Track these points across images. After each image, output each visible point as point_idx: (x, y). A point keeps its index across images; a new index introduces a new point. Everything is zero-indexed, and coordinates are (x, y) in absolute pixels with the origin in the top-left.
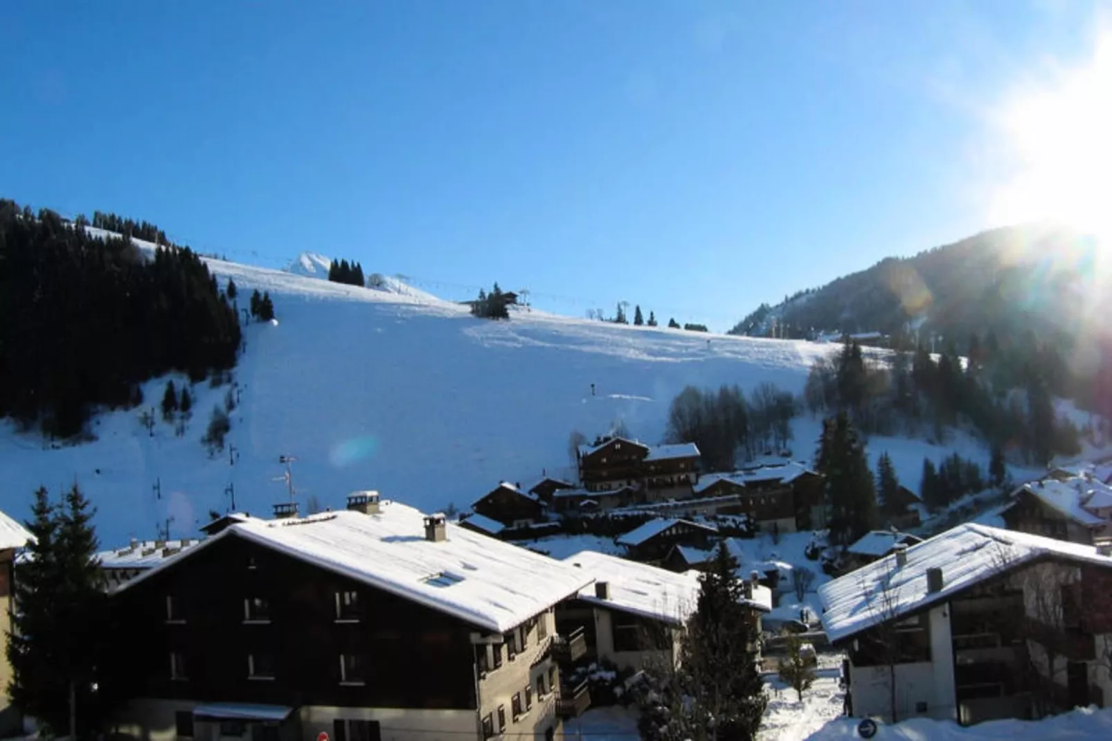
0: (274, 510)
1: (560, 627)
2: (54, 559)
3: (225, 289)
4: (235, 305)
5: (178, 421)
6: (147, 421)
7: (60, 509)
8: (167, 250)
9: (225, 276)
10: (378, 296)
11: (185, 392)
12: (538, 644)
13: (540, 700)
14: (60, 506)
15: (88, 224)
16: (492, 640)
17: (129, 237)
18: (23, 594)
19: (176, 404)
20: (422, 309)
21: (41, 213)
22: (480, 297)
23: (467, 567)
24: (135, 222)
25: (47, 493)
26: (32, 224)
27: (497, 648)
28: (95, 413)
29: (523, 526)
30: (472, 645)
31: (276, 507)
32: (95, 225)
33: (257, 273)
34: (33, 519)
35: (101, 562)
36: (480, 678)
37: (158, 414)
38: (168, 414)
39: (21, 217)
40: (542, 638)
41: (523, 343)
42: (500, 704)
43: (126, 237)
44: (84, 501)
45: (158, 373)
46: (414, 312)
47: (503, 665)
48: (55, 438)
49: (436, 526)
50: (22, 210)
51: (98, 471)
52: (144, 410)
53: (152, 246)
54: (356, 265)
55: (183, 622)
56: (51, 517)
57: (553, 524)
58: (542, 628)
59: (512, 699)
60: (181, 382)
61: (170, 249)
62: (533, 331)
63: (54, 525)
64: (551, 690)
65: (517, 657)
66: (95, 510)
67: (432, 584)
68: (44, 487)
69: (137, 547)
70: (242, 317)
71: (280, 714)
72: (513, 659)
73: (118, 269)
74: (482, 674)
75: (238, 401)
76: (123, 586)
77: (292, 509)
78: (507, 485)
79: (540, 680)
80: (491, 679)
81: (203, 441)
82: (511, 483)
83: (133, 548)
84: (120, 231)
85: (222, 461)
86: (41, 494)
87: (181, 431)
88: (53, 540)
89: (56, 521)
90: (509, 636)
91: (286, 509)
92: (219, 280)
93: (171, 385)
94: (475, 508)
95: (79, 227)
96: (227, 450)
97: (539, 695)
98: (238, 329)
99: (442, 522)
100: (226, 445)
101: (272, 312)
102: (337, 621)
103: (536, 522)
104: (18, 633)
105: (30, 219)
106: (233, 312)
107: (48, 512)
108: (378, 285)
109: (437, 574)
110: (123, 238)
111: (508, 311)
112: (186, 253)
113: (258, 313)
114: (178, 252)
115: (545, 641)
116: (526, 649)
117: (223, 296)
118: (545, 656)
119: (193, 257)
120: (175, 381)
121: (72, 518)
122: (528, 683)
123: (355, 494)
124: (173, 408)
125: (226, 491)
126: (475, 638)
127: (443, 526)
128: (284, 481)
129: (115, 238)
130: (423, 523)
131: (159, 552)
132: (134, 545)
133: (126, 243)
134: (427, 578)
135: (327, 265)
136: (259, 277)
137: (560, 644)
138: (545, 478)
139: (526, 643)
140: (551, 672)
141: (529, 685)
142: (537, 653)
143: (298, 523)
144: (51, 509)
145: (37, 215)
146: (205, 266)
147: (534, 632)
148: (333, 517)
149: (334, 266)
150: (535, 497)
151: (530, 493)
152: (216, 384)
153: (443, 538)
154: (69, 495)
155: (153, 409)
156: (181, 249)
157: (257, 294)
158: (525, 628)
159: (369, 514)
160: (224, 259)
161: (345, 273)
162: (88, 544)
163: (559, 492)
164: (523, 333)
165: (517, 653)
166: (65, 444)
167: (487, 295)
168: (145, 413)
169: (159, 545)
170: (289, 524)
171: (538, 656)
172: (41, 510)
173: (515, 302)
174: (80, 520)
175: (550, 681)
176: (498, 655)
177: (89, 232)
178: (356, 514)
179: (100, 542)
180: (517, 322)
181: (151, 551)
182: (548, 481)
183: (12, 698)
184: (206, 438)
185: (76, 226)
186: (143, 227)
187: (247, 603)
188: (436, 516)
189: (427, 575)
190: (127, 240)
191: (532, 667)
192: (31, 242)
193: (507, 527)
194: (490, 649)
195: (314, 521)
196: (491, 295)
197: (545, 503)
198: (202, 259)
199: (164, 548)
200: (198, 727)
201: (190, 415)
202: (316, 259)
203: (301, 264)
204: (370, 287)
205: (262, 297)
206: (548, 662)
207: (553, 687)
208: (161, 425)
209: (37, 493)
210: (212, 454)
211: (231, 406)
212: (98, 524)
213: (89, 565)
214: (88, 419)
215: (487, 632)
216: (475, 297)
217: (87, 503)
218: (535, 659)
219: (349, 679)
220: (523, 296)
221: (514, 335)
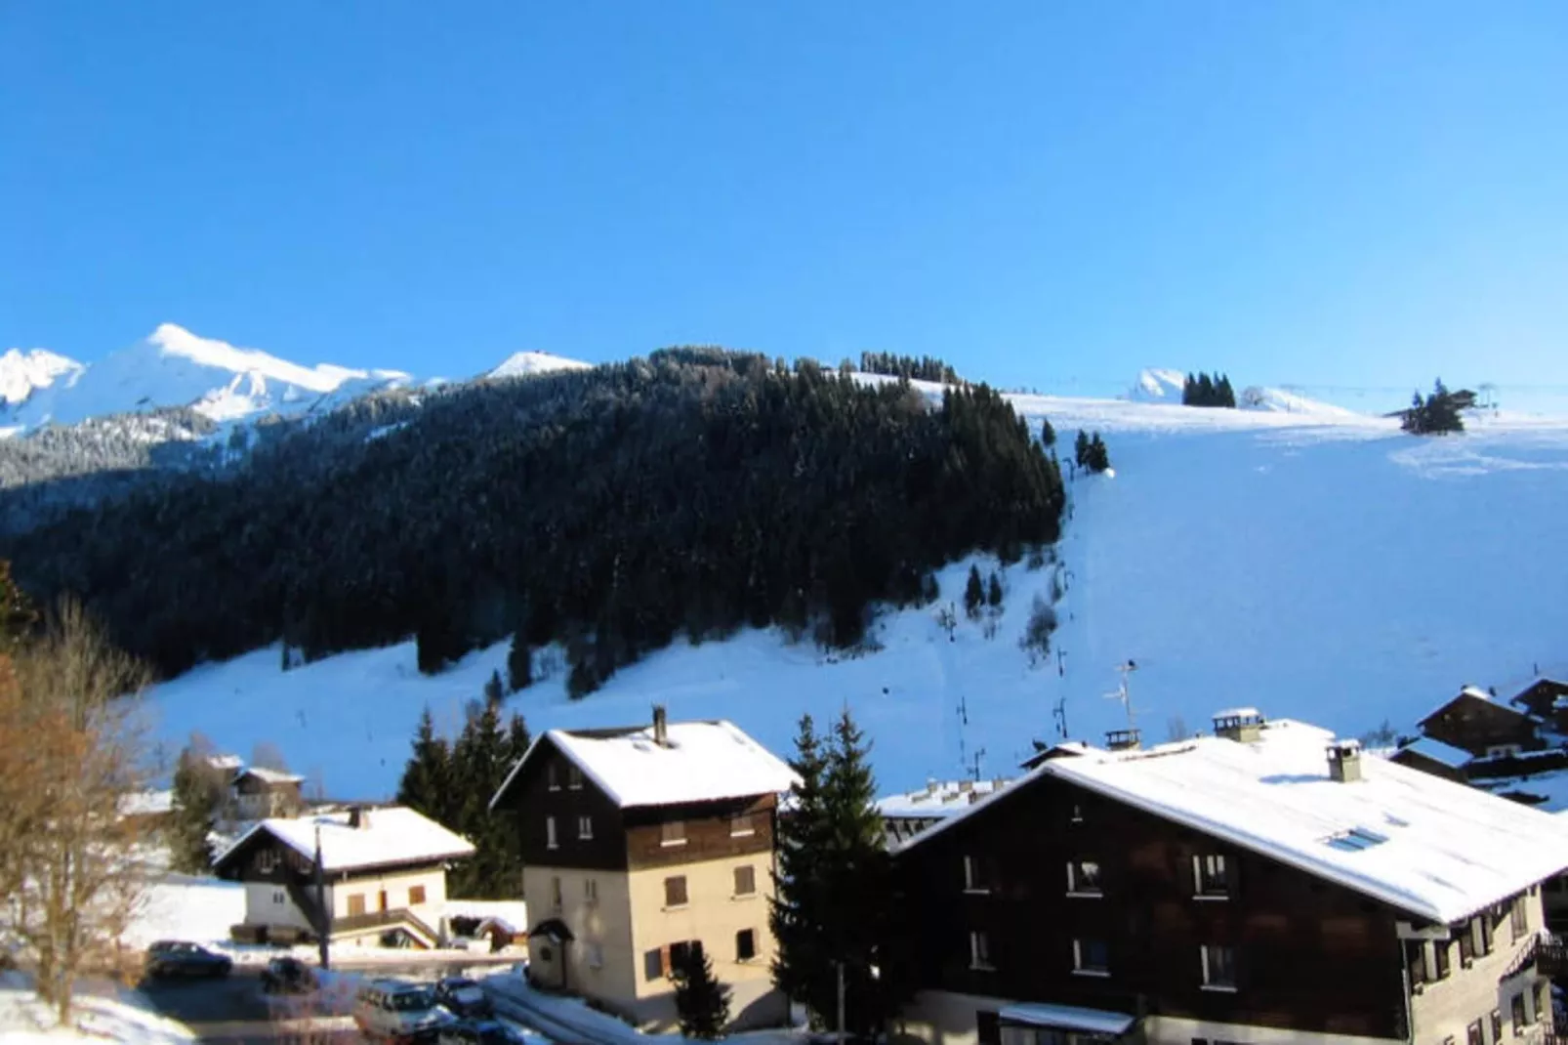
0: (1107, 739)
1: (1552, 918)
2: (823, 806)
3: (1039, 434)
4: (1053, 454)
5: (986, 620)
6: (946, 621)
7: (829, 744)
8: (957, 391)
9: (1036, 417)
10: (1257, 421)
11: (993, 578)
12: (1513, 944)
13: (1517, 1034)
14: (829, 740)
15: (854, 369)
16: (1431, 935)
17: (906, 380)
18: (788, 850)
19: (981, 596)
20: (1326, 431)
21: (797, 363)
22: (1415, 403)
23: (1393, 821)
24: (913, 359)
25: (812, 723)
26: (786, 380)
27: (1442, 947)
28: (879, 614)
29: (1502, 756)
30: (1400, 941)
31: (1109, 735)
32: (863, 370)
33: (1079, 407)
34: (797, 756)
35: (879, 811)
36: (1413, 992)
37: (960, 611)
38: (972, 611)
39: (773, 372)
40: (1521, 935)
41: (1490, 466)
42: (1447, 1035)
43: (903, 379)
44: (857, 732)
45: (957, 557)
46: (1314, 437)
47: (1452, 976)
48: (831, 649)
49: (1344, 759)
50: (774, 363)
51: (886, 691)
52: (941, 606)
53: (938, 388)
54: (1221, 378)
55: (986, 892)
56: (817, 753)
57: (1555, 751)
58: (1520, 921)
59: (1469, 1027)
60: (987, 564)
61: (962, 389)
62: (1507, 447)
63: (822, 764)
64: (1537, 1020)
65: (1477, 963)
66: (871, 743)
67: (1339, 848)
68: (809, 714)
69: (936, 789)
70: (1064, 469)
71: (1114, 1025)
72: (1470, 966)
73: (897, 424)
74: (1417, 987)
75: (1066, 587)
76: (908, 842)
77: (1132, 737)
78: (1473, 691)
79: (1517, 1002)
80: (1433, 993)
81: (1022, 645)
82: (1481, 688)
83: (930, 791)
84: (895, 372)
85: (1048, 670)
86: (806, 723)
87: (990, 632)
88: (821, 782)
89: (825, 758)
90: (1460, 930)
91: (1123, 738)
92: (1029, 423)
93: (974, 572)
94: (1423, 728)
95: (844, 374)
96: (1054, 654)
97: (1516, 1026)
98: (1060, 488)
99: (1354, 752)
100: (1053, 646)
101: (1106, 459)
102: (1196, 898)
103: (1524, 750)
104: (783, 901)
105: (783, 373)
106: (1052, 466)
107: (814, 746)
108: (1256, 403)
109: (1344, 832)
110: (900, 381)
111: (1462, 420)
112: (982, 391)
113: (1085, 462)
114: (971, 391)
115: (1525, 944)
116: (1492, 951)
117: (1037, 444)
118: (1526, 965)
119: (991, 395)
120: (980, 567)
121: (843, 755)
122: (1496, 1005)
123: (1223, 714)
124: (979, 602)
125: (1055, 711)
126: (1404, 931)
127: (1357, 759)
128: (1119, 698)
129: (890, 384)
130: (1324, 755)
131: (964, 797)
132: (931, 788)
133: (903, 389)
134: (1330, 837)
135: (1179, 382)
136: (1084, 413)
137: (1553, 947)
138: (1538, 679)
139: (1492, 942)
140: (1537, 989)
141: (1498, 1008)
142: (1513, 957)
143: (1141, 757)
144: (818, 742)
145: (791, 366)
146: (1009, 406)
147: (1506, 924)
148: (1192, 748)
149: (1190, 385)
150: (1521, 709)
151: (1512, 703)
152: (1036, 564)
153: (1357, 777)
154: (839, 725)
155: (953, 605)
156: (975, 387)
157: (1082, 436)
158: (1489, 920)
159: (1244, 742)
160: (1035, 392)
161: (1207, 392)
162: (863, 787)
163: (1562, 701)
164: (1489, 451)
165: (1475, 955)
166: (844, 657)
167: (1425, 399)
168: (943, 612)
169: (965, 786)
170: (1127, 759)
171: (1513, 963)
172: (806, 745)
173: (1472, 405)
174: (852, 756)
175: (1535, 1006)
176: (1443, 958)
177: (857, 380)
178: (1226, 743)
179: (878, 786)
180: (1479, 435)
181: (955, 796)
182: (1544, 683)
183: (774, 979)
184: (1026, 639)
185: (840, 375)
186: (925, 366)
187: (1070, 867)
188: (1344, 744)
189: (1331, 834)
190: (904, 384)
191: (1503, 979)
192: (787, 401)
193: (1476, 756)
194: (1430, 948)
195: (1164, 754)
196: (1432, 399)
197: (1540, 719)
198: (1004, 397)
199: (971, 792)
200: (1006, 1035)
201: (1002, 610)
202: (1164, 377)
203: (1143, 386)
204: (1244, 407)
205: (1090, 440)
206: (1532, 974)
207: (1540, 1015)
208: (966, 627)
209: (801, 723)
210: (1034, 661)
211: (1057, 594)
212: (874, 761)
213: (865, 815)
214: (870, 623)
215: (1420, 922)
216: (1408, 404)
217: (861, 733)
218: (1508, 969)
219: (1213, 980)
220: (1485, 393)
221: (1475, 456)
